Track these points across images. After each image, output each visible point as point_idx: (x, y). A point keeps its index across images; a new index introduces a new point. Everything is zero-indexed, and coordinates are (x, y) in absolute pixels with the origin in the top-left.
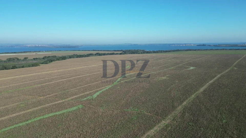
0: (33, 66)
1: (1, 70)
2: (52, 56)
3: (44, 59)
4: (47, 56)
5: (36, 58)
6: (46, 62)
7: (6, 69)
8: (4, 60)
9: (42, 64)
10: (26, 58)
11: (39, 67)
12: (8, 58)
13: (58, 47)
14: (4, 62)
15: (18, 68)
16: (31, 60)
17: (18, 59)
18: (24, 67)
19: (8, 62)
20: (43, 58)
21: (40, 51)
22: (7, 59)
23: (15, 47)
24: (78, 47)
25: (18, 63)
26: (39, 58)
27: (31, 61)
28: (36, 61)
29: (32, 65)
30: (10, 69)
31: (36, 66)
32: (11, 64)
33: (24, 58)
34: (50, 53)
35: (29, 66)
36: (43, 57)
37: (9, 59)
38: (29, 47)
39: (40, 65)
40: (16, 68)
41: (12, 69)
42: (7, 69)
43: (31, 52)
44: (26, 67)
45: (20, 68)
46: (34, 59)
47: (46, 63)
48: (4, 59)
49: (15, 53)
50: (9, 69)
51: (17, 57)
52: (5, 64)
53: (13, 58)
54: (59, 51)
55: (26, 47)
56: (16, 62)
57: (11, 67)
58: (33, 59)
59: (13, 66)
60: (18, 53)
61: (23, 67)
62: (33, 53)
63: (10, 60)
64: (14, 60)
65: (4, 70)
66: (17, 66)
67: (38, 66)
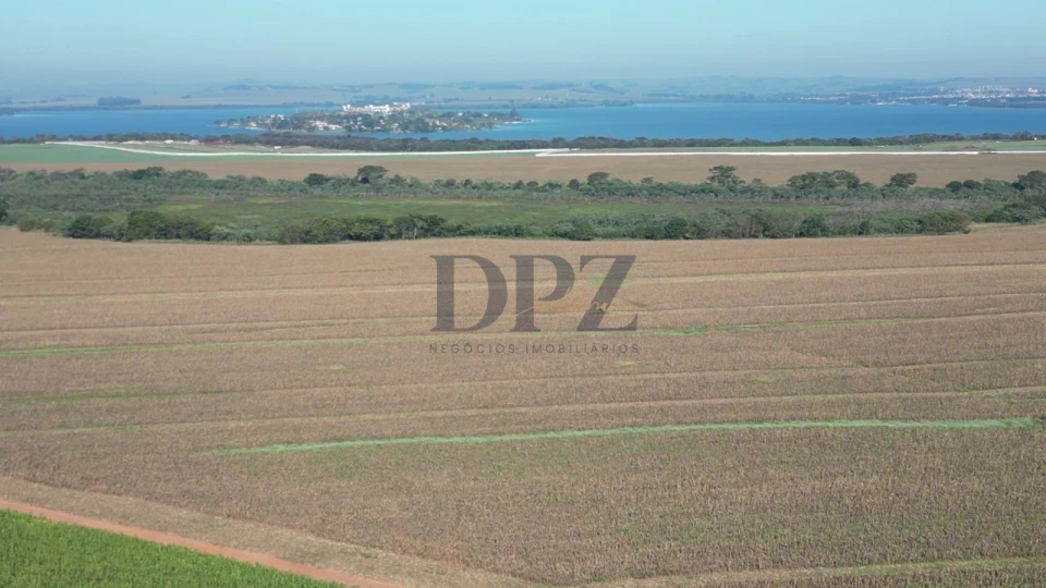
0: (920, 232)
1: (744, 236)
3: (1022, 188)
5: (970, 185)
6: (1018, 213)
7: (766, 236)
8: (776, 186)
9: (988, 220)
10: (901, 181)
11: (959, 236)
12: (798, 174)
14: (776, 195)
15: (834, 234)
16: (934, 192)
17: (853, 184)
18: (868, 233)
19: (792, 199)
20: (1016, 185)
21: (1025, 137)
22: (793, 181)
23: (874, 101)
25: (846, 209)
26: (988, 181)
27: (928, 202)
28: (963, 201)
30: (790, 237)
31: (941, 232)
32: (811, 207)
33: (893, 179)
35: (901, 229)
36: (1013, 179)
37: (804, 178)
38: (973, 103)
39: (974, 226)
40: (825, 232)
41: (801, 235)
42: (773, 237)
43: (961, 139)
44: (880, 231)
45: (842, 232)
46: (954, 187)
47: (1017, 220)
48: (777, 180)
49: (855, 143)
50: (784, 234)
51: (851, 171)
52: (771, 209)
53: (826, 175)
55: (947, 102)
56: (837, 200)
57: (797, 224)
58: (948, 191)
59: (805, 222)
60: (870, 144)
61: (862, 230)
62: (967, 148)
63: (807, 184)
64: (832, 187)
65: (756, 237)
66: (828, 222)
67: (956, 229)
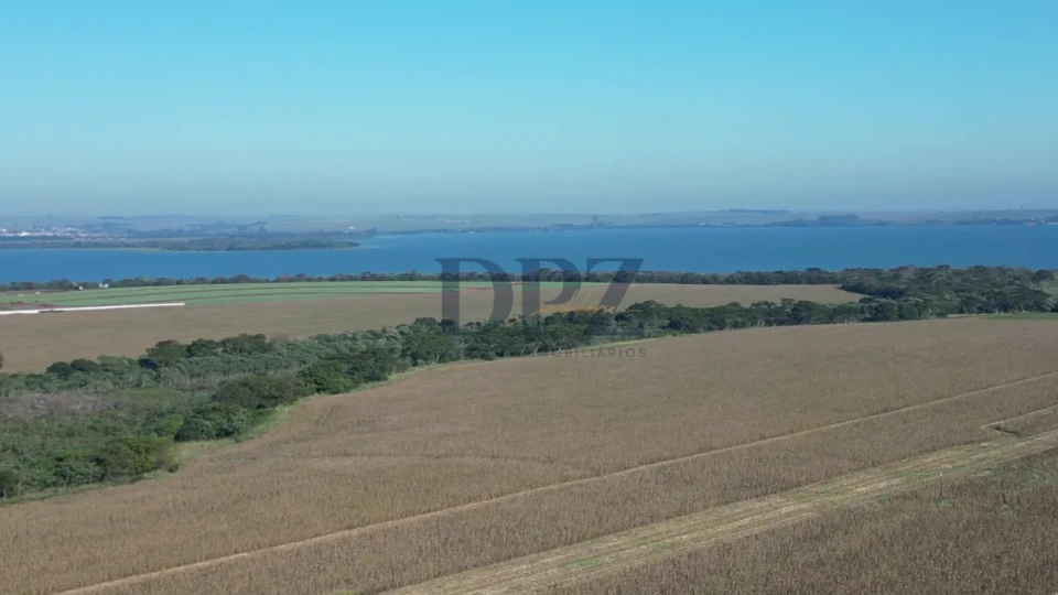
0: (100, 479)
2: (223, 343)
3: (155, 367)
4: (186, 340)
5: (80, 366)
6: (223, 421)
13: (183, 247)
16: (33, 381)
18: (13, 493)
20: (144, 362)
24: (352, 244)
26: (102, 358)
29: (99, 461)
31: (135, 474)
34: (172, 301)
44: (32, 485)
46: (60, 370)
47: (223, 433)
54: (235, 280)
67: (157, 465)
